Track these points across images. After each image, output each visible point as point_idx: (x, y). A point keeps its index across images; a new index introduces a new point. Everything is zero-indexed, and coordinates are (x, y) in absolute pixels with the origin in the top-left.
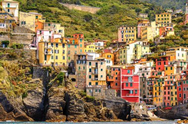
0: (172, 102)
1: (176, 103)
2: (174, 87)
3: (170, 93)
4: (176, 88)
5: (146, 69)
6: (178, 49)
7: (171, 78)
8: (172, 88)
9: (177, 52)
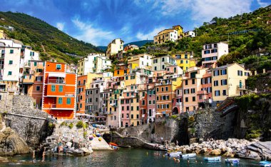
0: (132, 121)
1: (138, 122)
2: (135, 100)
3: (130, 108)
4: (138, 101)
5: (101, 79)
6: (142, 57)
7: (132, 88)
8: (132, 102)
9: (141, 59)
